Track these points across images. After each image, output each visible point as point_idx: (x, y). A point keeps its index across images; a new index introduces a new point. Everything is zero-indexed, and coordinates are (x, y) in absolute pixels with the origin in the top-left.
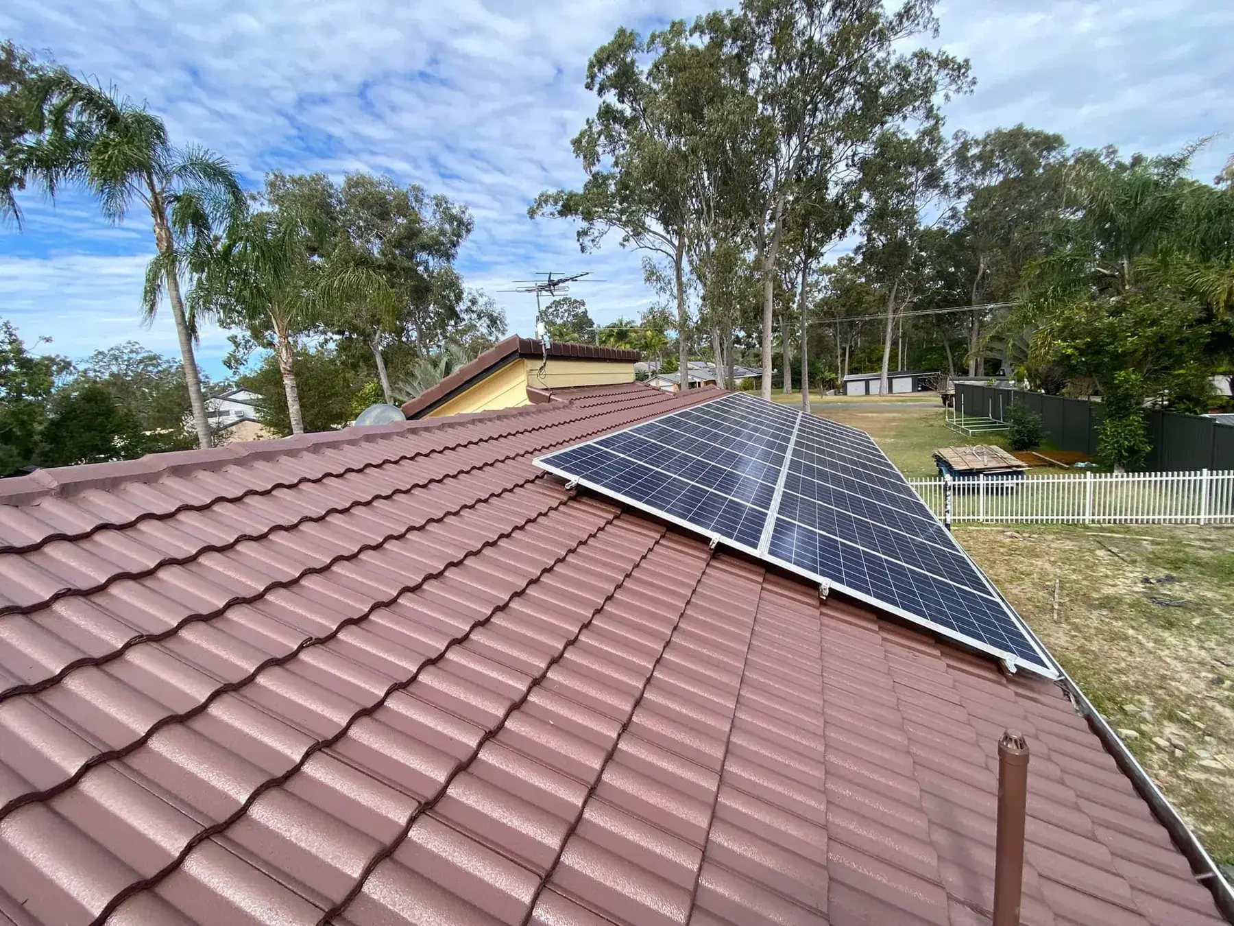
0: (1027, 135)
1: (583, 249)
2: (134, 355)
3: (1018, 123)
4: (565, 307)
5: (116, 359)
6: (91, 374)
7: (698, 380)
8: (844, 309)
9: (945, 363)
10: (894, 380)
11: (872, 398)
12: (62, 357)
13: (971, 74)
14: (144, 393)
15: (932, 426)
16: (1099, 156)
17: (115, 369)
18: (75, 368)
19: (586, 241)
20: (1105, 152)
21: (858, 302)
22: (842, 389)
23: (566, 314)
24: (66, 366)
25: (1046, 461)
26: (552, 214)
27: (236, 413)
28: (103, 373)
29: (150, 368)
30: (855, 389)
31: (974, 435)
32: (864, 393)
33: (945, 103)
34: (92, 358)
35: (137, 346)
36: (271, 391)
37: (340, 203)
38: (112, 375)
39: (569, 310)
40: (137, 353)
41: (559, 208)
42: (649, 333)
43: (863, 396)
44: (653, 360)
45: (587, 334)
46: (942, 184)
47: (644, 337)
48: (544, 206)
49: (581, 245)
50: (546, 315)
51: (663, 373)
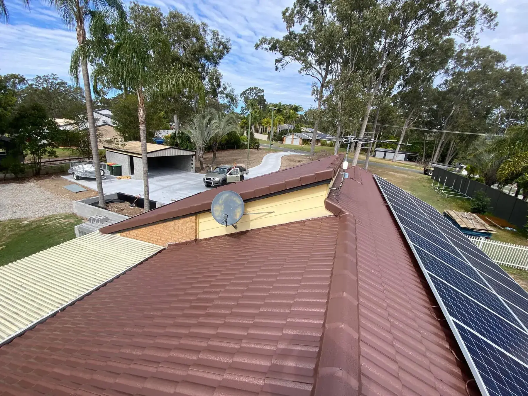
0: (491, 52)
1: (277, 69)
2: (54, 81)
3: (488, 45)
4: (255, 91)
5: (46, 81)
6: (34, 86)
7: (311, 138)
9: (421, 150)
11: (386, 161)
12: (21, 75)
13: (497, 20)
14: (58, 99)
15: (424, 186)
16: (521, 70)
17: (45, 86)
18: (27, 81)
19: (279, 65)
20: (525, 69)
22: (374, 154)
23: (254, 95)
24: (22, 80)
25: (492, 223)
26: (266, 49)
27: (103, 120)
28: (39, 87)
29: (62, 88)
30: (380, 154)
31: (448, 197)
32: (383, 157)
33: (481, 32)
34: (35, 79)
35: (56, 76)
36: (123, 117)
37: (165, 25)
38: (43, 88)
39: (256, 93)
40: (56, 80)
41: (270, 46)
42: (291, 111)
43: (381, 159)
44: (291, 124)
45: (262, 106)
46: (446, 67)
47: (289, 113)
48: (263, 44)
49: (276, 66)
50: (245, 93)
51: (294, 132)
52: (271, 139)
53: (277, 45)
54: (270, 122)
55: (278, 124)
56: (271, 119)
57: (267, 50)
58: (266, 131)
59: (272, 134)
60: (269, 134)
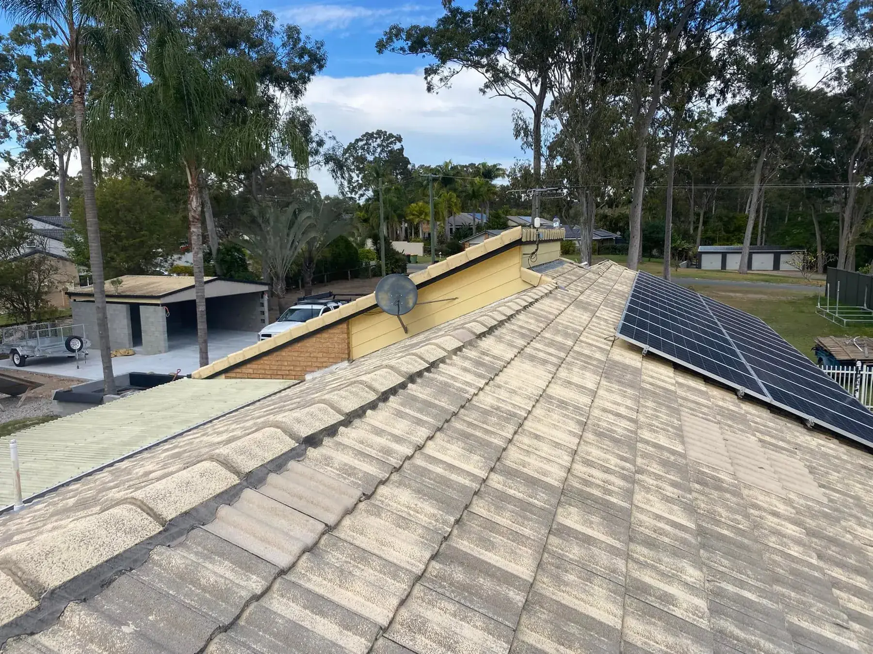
1: (429, 89)
4: (379, 141)
8: (700, 169)
10: (755, 256)
11: (728, 275)
19: (435, 79)
21: (717, 163)
22: (695, 261)
26: (402, 49)
30: (711, 262)
31: (848, 324)
32: (719, 267)
39: (382, 145)
41: (410, 43)
42: (477, 180)
43: (718, 271)
44: (478, 212)
45: (401, 174)
46: (825, 44)
47: (472, 183)
48: (395, 40)
49: (428, 83)
50: (354, 148)
51: (490, 228)
52: (433, 251)
53: (426, 39)
54: (427, 211)
55: (446, 213)
56: (427, 203)
57: (404, 51)
58: (417, 233)
59: (435, 240)
60: (427, 240)
